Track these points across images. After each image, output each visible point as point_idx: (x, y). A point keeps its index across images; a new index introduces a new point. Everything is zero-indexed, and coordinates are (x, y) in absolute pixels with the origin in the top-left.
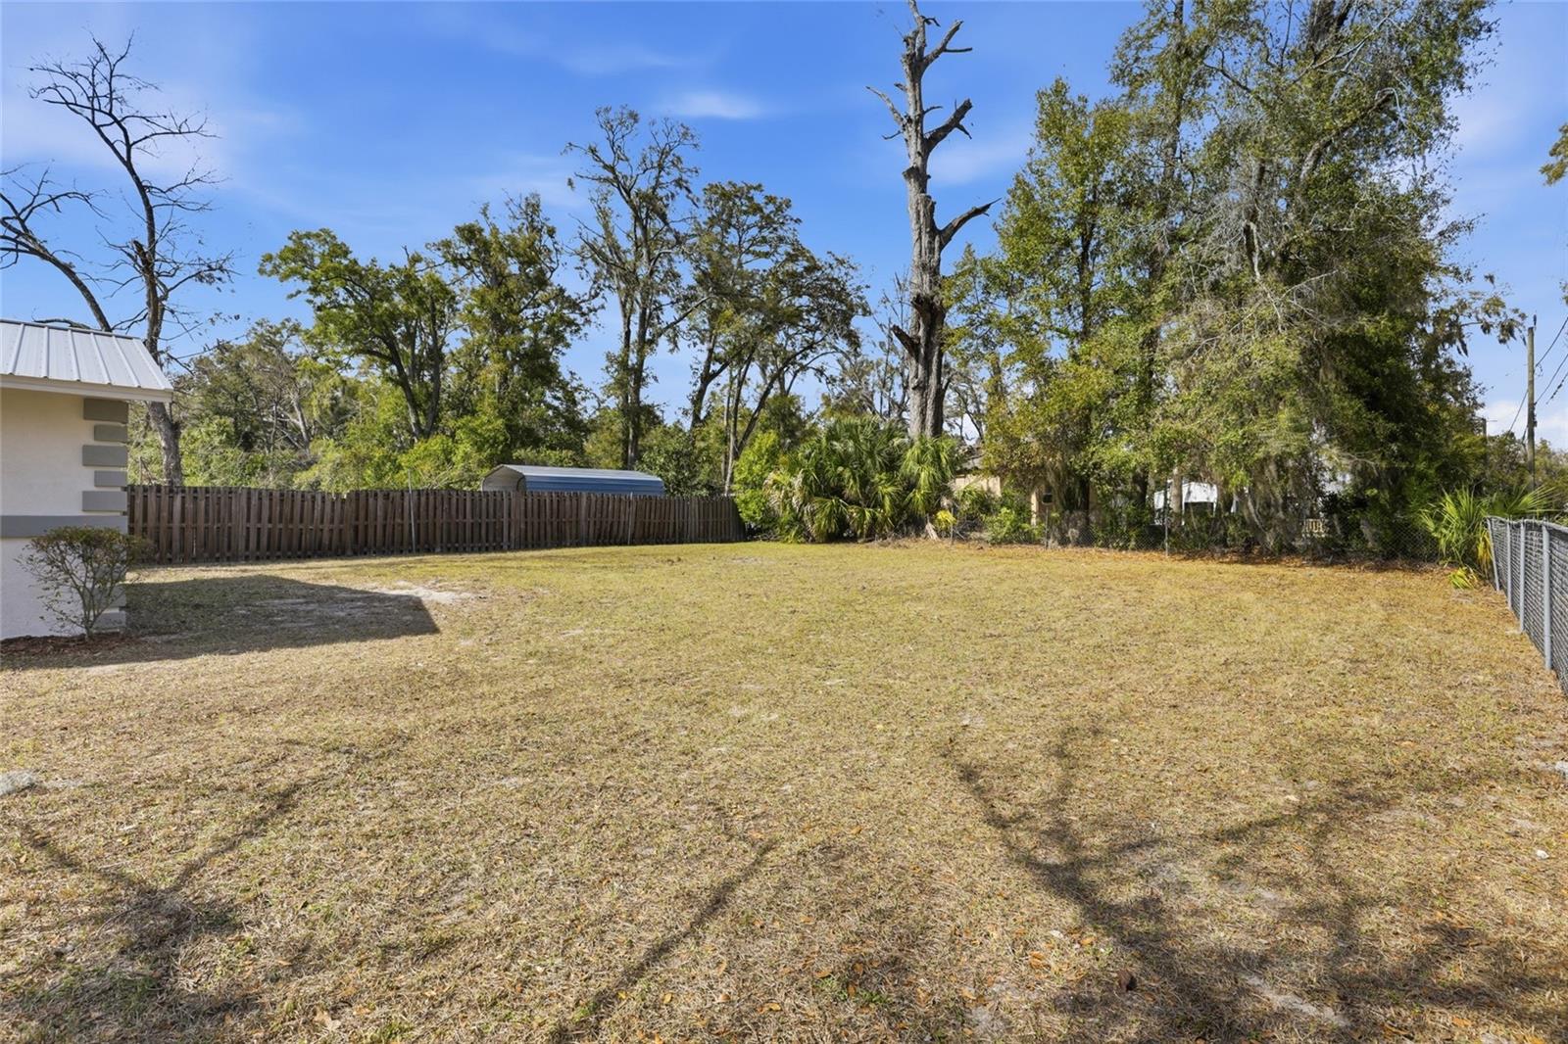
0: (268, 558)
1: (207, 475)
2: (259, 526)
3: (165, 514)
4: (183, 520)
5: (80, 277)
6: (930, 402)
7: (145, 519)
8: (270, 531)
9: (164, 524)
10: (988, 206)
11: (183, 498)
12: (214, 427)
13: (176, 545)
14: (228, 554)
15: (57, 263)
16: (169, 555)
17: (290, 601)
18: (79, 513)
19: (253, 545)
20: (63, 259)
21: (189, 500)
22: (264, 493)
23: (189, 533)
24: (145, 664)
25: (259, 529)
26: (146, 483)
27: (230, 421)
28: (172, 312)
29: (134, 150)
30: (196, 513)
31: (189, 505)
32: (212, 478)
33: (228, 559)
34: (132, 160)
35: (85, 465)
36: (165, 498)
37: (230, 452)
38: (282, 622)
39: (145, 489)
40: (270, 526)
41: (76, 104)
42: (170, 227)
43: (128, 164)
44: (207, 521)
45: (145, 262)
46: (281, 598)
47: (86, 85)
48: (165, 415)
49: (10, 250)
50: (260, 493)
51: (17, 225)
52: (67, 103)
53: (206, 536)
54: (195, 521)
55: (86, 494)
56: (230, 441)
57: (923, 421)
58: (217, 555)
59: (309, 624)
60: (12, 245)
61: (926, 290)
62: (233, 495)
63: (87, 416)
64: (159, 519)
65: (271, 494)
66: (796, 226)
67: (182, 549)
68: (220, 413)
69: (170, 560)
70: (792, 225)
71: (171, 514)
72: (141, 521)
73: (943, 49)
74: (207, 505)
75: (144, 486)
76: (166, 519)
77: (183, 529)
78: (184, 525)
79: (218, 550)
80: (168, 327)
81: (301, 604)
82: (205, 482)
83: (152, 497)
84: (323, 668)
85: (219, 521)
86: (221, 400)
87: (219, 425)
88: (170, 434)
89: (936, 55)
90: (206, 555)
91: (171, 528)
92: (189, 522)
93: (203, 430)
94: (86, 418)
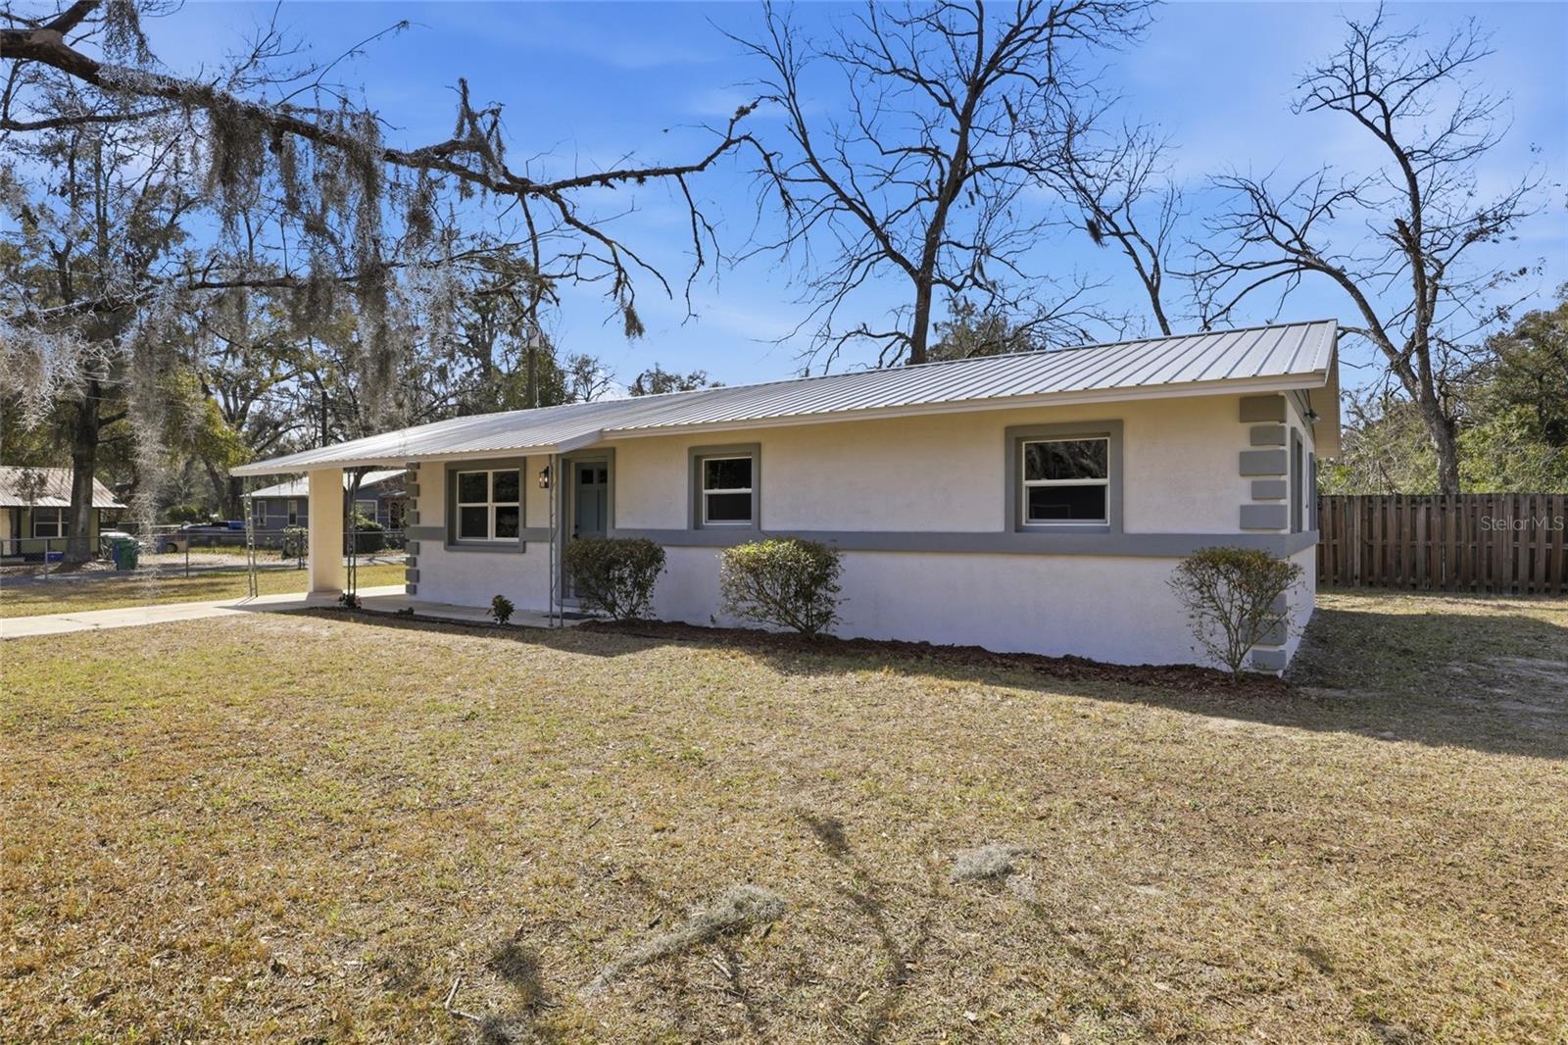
0: (1547, 591)
1: (1500, 480)
2: (1533, 545)
3: (1407, 529)
4: (1428, 537)
5: (1352, 279)
7: (1384, 536)
8: (1549, 553)
9: (1406, 540)
11: (1428, 509)
12: (1513, 418)
13: (1421, 567)
14: (1488, 583)
15: (1329, 271)
16: (1412, 580)
17: (1543, 663)
18: (1236, 530)
19: (1523, 570)
20: (1335, 265)
21: (1435, 511)
22: (1539, 500)
23: (1436, 554)
24: (1269, 727)
25: (1532, 551)
26: (1386, 493)
27: (1531, 409)
28: (1446, 289)
29: (1393, 122)
30: (1444, 527)
31: (1436, 519)
32: (1507, 481)
33: (1489, 590)
34: (1392, 131)
35: (1242, 475)
36: (1407, 510)
37: (1531, 449)
38: (1501, 697)
39: (1384, 500)
40: (1550, 546)
41: (1335, 100)
42: (1432, 189)
43: (1388, 138)
44: (1458, 538)
45: (1408, 239)
46: (1530, 656)
47: (1344, 75)
48: (1438, 412)
49: (1293, 271)
50: (1533, 500)
51: (1296, 245)
52: (1327, 102)
53: (1458, 555)
54: (1443, 538)
55: (1244, 509)
56: (1532, 436)
58: (1473, 583)
59: (1545, 710)
60: (1294, 266)
62: (1494, 505)
63: (1244, 418)
64: (1400, 535)
65: (1550, 502)
67: (1428, 573)
68: (1517, 399)
69: (1414, 586)
71: (1414, 529)
72: (1380, 538)
74: (1458, 518)
75: (1382, 496)
76: (1408, 536)
77: (1428, 549)
78: (1430, 543)
79: (1474, 576)
80: (1442, 307)
81: (1558, 670)
82: (1497, 488)
83: (1391, 508)
84: (1506, 806)
85: (1474, 538)
86: (1518, 384)
87: (1519, 416)
88: (1443, 433)
90: (1458, 582)
91: (1413, 547)
92: (1436, 539)
93: (1497, 424)
94: (1242, 420)
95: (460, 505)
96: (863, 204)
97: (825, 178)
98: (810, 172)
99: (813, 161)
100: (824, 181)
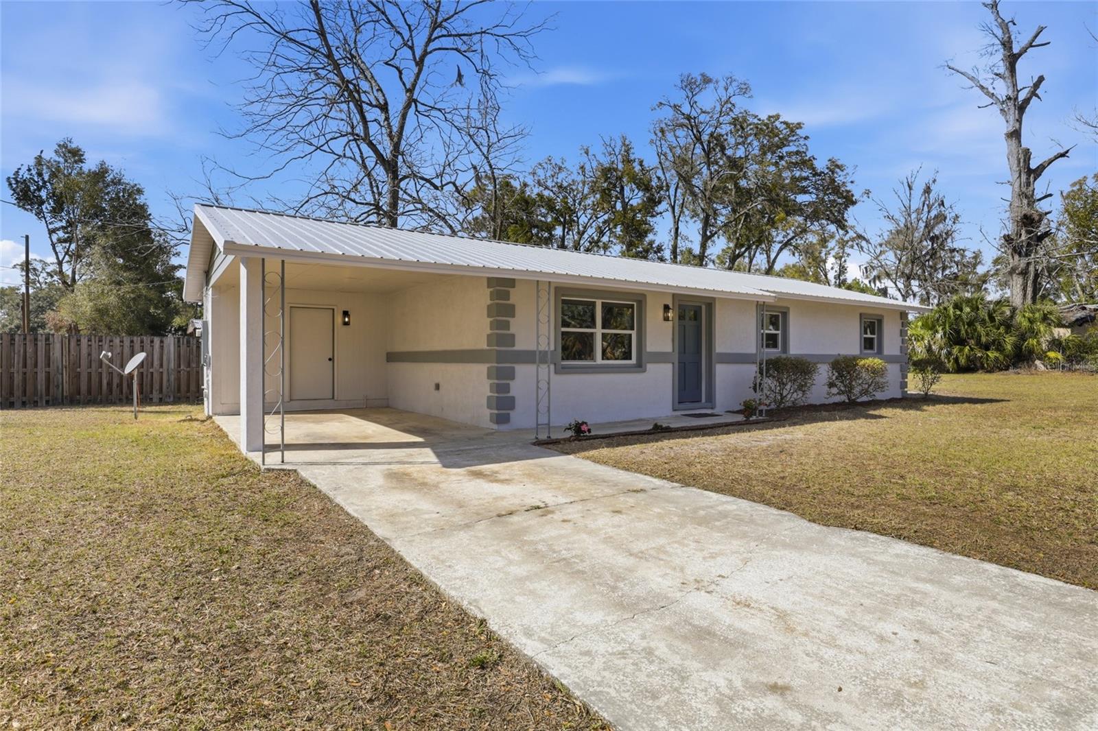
6: (1030, 283)
10: (1067, 152)
57: (1025, 295)
61: (1026, 210)
66: (806, 142)
70: (802, 142)
73: (1031, 45)
89: (1024, 50)
95: (560, 329)
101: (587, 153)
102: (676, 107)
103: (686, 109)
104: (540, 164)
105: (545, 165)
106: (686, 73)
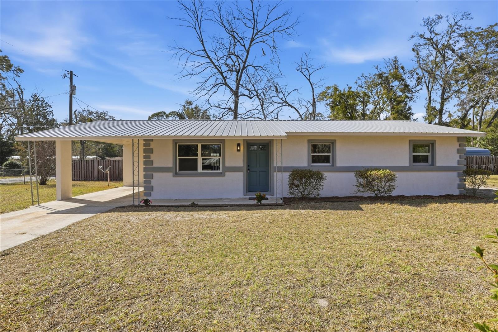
15: (292, 107)
18: (457, 165)
20: (293, 105)
29: (310, 76)
35: (458, 153)
43: (309, 80)
55: (458, 160)
94: (458, 142)
95: (178, 158)
96: (220, 68)
97: (209, 57)
98: (203, 53)
99: (205, 51)
100: (208, 58)
101: (377, 68)
102: (422, 36)
103: (428, 35)
104: (359, 78)
105: (361, 78)
106: (426, 17)
